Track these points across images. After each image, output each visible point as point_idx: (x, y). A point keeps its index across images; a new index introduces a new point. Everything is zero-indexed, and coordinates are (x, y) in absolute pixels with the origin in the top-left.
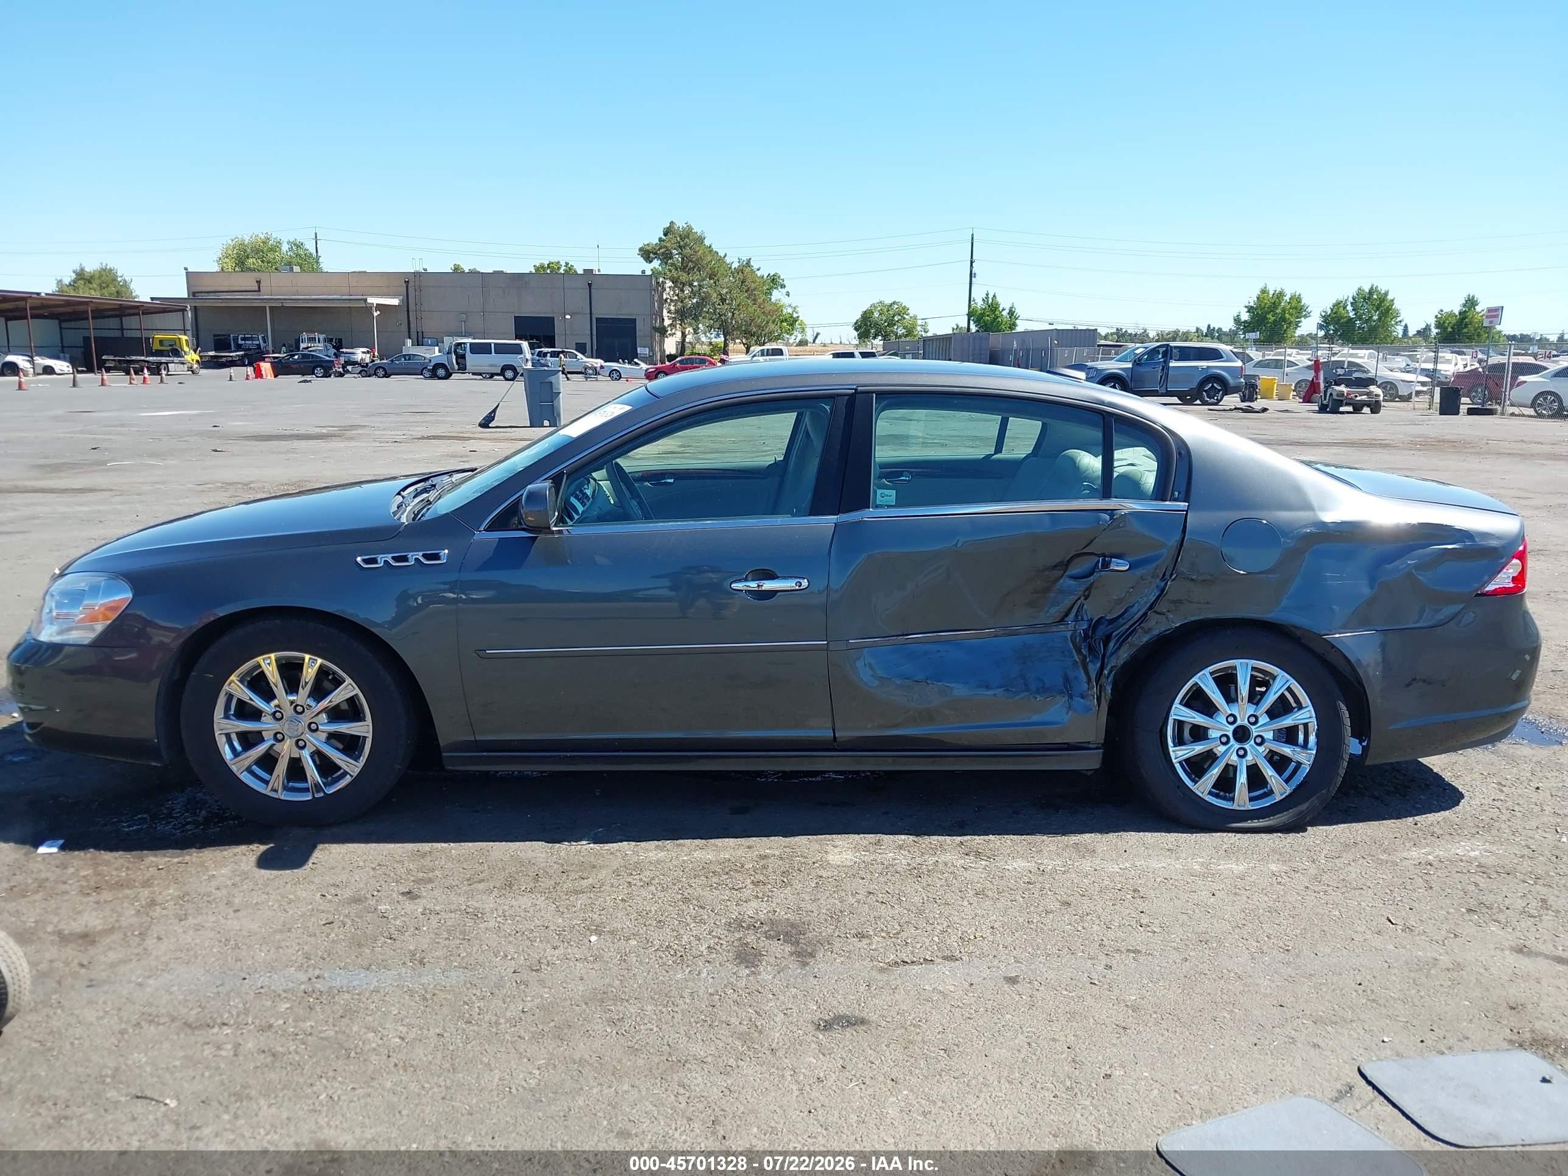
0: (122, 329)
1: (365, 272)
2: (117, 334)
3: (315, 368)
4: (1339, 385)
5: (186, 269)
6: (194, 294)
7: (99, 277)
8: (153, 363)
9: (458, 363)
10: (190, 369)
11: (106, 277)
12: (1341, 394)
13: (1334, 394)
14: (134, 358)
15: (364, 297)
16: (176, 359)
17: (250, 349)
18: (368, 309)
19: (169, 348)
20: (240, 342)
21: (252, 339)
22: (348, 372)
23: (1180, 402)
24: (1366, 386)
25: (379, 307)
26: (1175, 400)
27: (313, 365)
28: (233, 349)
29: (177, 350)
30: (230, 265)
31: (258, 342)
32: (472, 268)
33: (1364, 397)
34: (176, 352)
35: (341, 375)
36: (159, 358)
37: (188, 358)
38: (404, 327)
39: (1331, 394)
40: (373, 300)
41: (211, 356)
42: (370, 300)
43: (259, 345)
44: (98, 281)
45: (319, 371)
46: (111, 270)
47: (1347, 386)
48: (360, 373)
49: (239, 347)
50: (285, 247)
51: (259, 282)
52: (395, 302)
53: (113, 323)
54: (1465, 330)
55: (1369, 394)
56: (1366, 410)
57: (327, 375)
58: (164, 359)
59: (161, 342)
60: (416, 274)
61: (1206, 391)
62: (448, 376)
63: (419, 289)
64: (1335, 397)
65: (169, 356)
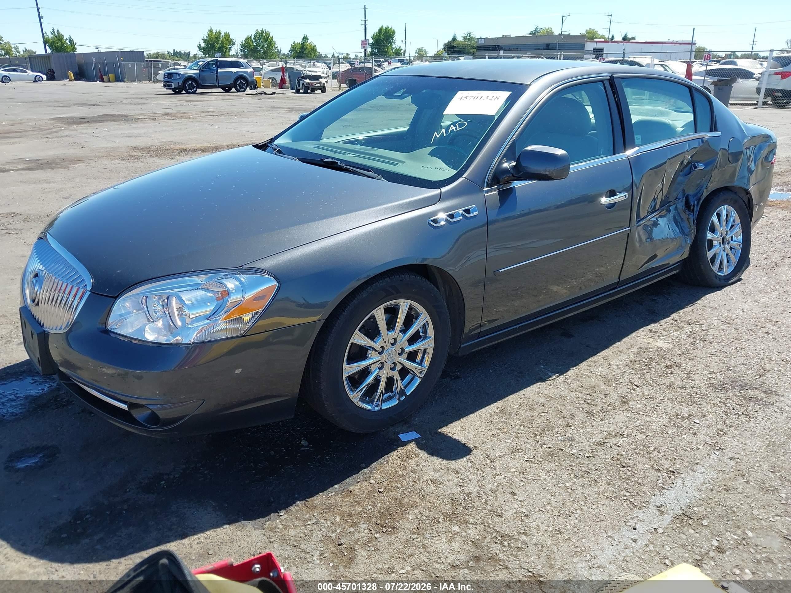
4: (306, 79)
12: (308, 84)
13: (305, 84)
23: (223, 91)
24: (318, 79)
26: (220, 90)
33: (318, 85)
39: (303, 84)
47: (310, 79)
54: (305, 52)
55: (320, 83)
56: (319, 91)
61: (238, 84)
64: (306, 85)
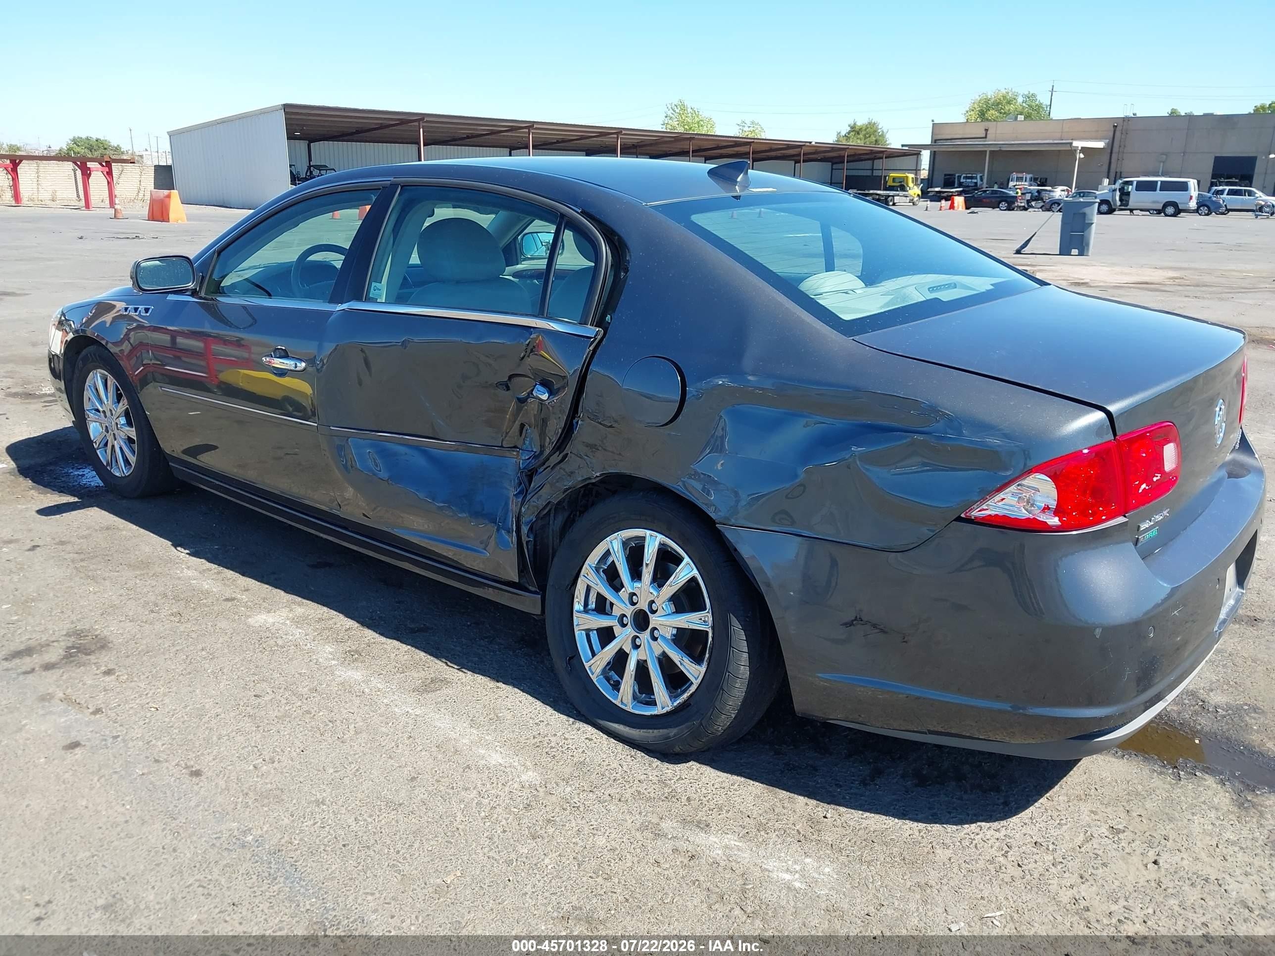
0: (872, 170)
1: (1080, 119)
2: (869, 173)
3: (1000, 203)
5: (933, 121)
6: (936, 141)
7: (865, 130)
8: (883, 196)
9: (1121, 200)
10: (912, 201)
11: (870, 130)
14: (871, 192)
15: (1070, 141)
16: (901, 193)
17: (968, 186)
18: (1073, 152)
19: (899, 184)
20: (962, 180)
21: (972, 178)
22: (1032, 207)
25: (1084, 150)
27: (999, 200)
28: (956, 185)
29: (904, 186)
30: (974, 116)
31: (975, 181)
32: (1188, 111)
34: (903, 188)
35: (1025, 209)
36: (888, 192)
37: (911, 192)
38: (1105, 167)
40: (1078, 144)
41: (937, 192)
42: (1076, 144)
43: (976, 183)
44: (864, 133)
45: (1003, 205)
46: (875, 123)
48: (1041, 208)
49: (960, 185)
50: (1020, 100)
51: (986, 130)
52: (1100, 145)
53: (867, 164)
57: (1010, 208)
58: (892, 193)
59: (894, 179)
60: (1126, 119)
62: (1111, 211)
63: (1125, 132)
65: (897, 191)
